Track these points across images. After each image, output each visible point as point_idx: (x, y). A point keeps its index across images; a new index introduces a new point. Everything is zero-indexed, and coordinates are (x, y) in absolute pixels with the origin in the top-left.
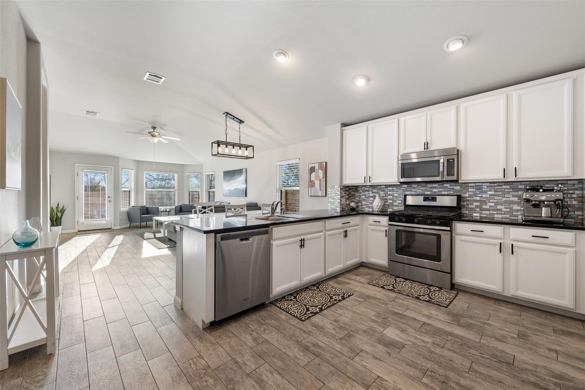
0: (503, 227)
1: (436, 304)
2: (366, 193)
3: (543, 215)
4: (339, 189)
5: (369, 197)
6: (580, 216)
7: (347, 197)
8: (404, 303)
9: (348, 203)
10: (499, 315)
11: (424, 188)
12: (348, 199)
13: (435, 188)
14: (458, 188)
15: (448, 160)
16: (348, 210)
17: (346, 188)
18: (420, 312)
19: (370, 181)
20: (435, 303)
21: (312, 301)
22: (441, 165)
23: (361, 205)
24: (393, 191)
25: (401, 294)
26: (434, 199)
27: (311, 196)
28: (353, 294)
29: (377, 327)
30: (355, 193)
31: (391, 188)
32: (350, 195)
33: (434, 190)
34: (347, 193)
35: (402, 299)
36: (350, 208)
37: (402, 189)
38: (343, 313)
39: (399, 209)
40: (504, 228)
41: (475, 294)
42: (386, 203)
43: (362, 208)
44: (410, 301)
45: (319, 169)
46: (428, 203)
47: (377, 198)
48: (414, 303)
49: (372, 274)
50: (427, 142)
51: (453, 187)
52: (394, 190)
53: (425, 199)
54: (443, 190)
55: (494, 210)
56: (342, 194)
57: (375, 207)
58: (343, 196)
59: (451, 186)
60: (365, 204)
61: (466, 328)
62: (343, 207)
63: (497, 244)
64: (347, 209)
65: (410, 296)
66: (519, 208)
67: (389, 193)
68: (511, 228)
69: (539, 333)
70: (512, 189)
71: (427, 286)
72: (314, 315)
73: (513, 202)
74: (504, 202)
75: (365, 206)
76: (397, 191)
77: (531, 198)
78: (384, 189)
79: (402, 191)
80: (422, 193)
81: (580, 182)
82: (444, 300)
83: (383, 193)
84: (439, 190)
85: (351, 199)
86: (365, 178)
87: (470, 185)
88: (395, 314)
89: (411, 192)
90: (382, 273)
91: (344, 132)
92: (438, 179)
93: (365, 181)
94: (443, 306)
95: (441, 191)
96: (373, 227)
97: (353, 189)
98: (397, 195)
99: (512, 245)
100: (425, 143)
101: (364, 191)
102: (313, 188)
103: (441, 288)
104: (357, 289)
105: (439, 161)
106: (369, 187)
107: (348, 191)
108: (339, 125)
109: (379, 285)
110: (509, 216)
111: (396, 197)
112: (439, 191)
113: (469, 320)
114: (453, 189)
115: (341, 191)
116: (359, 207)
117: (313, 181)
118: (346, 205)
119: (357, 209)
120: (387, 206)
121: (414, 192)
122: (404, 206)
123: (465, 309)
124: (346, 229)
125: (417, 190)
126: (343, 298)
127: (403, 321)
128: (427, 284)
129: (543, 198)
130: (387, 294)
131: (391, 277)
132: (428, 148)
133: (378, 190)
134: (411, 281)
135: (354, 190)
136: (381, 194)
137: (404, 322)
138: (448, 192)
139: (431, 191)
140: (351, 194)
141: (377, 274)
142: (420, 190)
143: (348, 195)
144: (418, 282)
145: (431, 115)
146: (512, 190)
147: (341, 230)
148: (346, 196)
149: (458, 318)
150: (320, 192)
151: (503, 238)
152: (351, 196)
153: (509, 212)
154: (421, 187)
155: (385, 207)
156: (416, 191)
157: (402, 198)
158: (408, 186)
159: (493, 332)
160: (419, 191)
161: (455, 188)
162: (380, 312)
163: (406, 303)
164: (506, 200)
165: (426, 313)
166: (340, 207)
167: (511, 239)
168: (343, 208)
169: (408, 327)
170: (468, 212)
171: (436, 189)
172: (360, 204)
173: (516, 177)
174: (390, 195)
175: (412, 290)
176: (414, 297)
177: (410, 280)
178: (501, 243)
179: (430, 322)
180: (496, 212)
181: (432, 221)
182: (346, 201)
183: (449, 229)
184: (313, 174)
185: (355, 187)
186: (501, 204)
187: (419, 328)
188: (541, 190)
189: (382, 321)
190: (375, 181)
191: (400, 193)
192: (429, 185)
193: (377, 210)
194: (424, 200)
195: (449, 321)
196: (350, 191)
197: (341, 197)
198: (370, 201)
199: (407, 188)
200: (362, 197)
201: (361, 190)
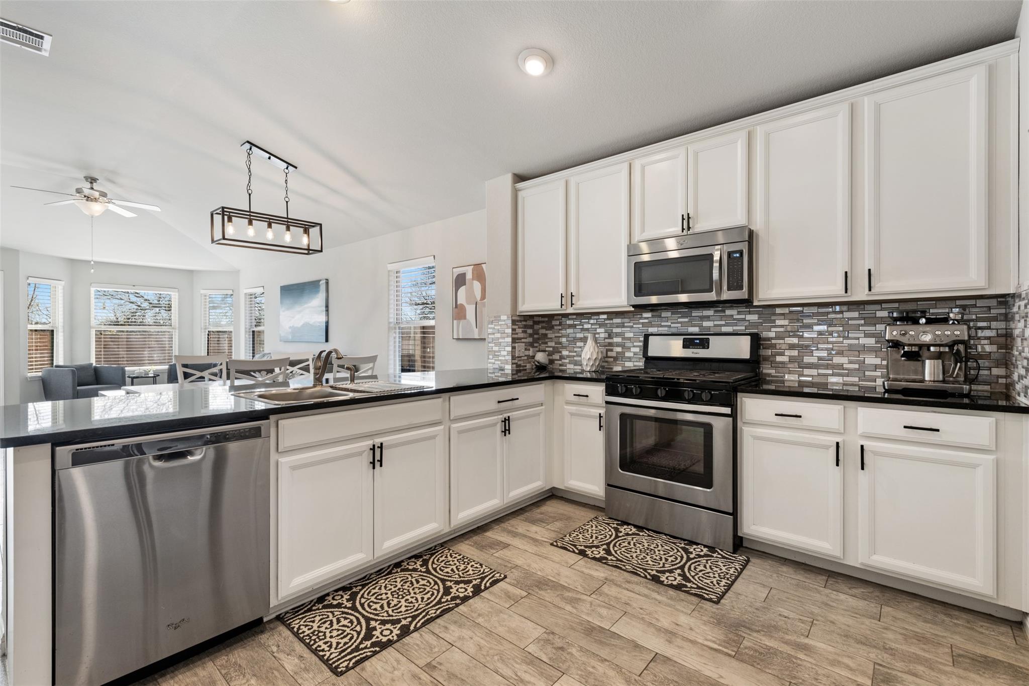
0: (842, 406)
1: (696, 595)
2: (569, 331)
3: (927, 378)
4: (510, 322)
5: (576, 340)
6: (1002, 377)
7: (531, 340)
8: (619, 596)
9: (531, 353)
10: (832, 617)
11: (686, 320)
12: (531, 345)
13: (708, 318)
14: (753, 318)
15: (730, 254)
16: (532, 369)
17: (526, 321)
18: (654, 621)
19: (572, 304)
20: (693, 591)
21: (393, 604)
22: (716, 265)
23: (558, 358)
24: (624, 327)
25: (621, 568)
26: (704, 344)
27: (458, 339)
28: (505, 577)
29: (532, 680)
30: (547, 332)
31: (618, 321)
32: (536, 336)
33: (706, 324)
34: (530, 331)
35: (616, 585)
36: (536, 365)
37: (641, 321)
38: (461, 638)
39: (634, 366)
40: (844, 407)
41: (785, 561)
42: (609, 353)
43: (561, 365)
44: (637, 588)
45: (473, 279)
46: (693, 353)
47: (590, 342)
48: (646, 596)
49: (569, 518)
50: (688, 214)
51: (743, 316)
52: (626, 324)
53: (687, 344)
54: (723, 323)
55: (827, 367)
56: (517, 334)
57: (585, 363)
58: (520, 339)
59: (739, 313)
60: (568, 356)
61: (753, 665)
62: (519, 363)
63: (831, 446)
64: (528, 366)
65: (639, 575)
66: (878, 361)
67: (615, 330)
68: (859, 408)
69: (920, 669)
70: (864, 319)
71: (683, 545)
72: (379, 652)
73: (864, 349)
74: (847, 348)
75: (567, 361)
76: (632, 327)
77: (904, 340)
78: (606, 321)
79: (641, 326)
80: (683, 330)
81: (1000, 303)
82: (715, 583)
83: (602, 330)
84: (716, 323)
85: (540, 345)
86: (562, 297)
87: (778, 311)
88: (591, 631)
89: (658, 329)
90: (591, 514)
91: (521, 194)
92: (712, 296)
93: (562, 305)
94: (710, 600)
95: (720, 326)
96: (573, 408)
97: (543, 322)
98: (631, 335)
99: (862, 447)
100: (683, 215)
101: (566, 326)
102: (462, 322)
103: (712, 549)
104: (519, 562)
105: (711, 256)
106: (576, 319)
107: (531, 327)
108: (509, 178)
109: (575, 546)
110: (856, 379)
111: (629, 339)
112: (715, 326)
113: (763, 638)
114: (744, 320)
115: (514, 327)
116: (556, 362)
117: (462, 305)
118: (526, 358)
119: (551, 366)
120: (612, 359)
121: (666, 329)
122: (644, 359)
123: (758, 605)
124: (506, 415)
125: (672, 323)
126: (477, 591)
127: (604, 653)
128: (684, 540)
129: (927, 338)
130: (587, 571)
131: (608, 524)
132: (689, 228)
133: (592, 324)
134: (651, 533)
135: (544, 325)
136: (599, 333)
137: (606, 658)
138: (735, 328)
139: (700, 326)
140: (538, 334)
141: (582, 515)
142: (678, 323)
143: (531, 335)
144: (666, 535)
145: (696, 154)
146: (862, 322)
147: (496, 417)
148: (526, 338)
149: (737, 635)
150: (477, 330)
151: (843, 431)
152: (539, 339)
153: (858, 370)
154: (679, 318)
155: (607, 362)
156: (669, 327)
157: (640, 341)
158: (655, 314)
159: (817, 674)
160: (676, 327)
161: (749, 317)
162: (557, 630)
163: (625, 595)
164: (850, 345)
165: (665, 623)
166: (513, 364)
167: (858, 433)
168: (518, 366)
169: (611, 673)
170: (774, 371)
171: (710, 321)
172: (556, 356)
173: (870, 290)
174: (617, 335)
175: (648, 558)
176: (648, 577)
177: (648, 530)
178: (838, 443)
179: (669, 651)
180: (830, 372)
181: (694, 393)
182: (526, 349)
183: (730, 413)
184: (462, 291)
185: (546, 319)
186: (840, 353)
187: (640, 676)
188: (923, 321)
189: (550, 659)
190: (584, 303)
191: (637, 330)
192: (696, 313)
193: (588, 369)
194: (684, 347)
195: (716, 646)
196: (536, 327)
197: (514, 340)
198: (575, 349)
199: (651, 319)
200: (561, 340)
201: (559, 325)
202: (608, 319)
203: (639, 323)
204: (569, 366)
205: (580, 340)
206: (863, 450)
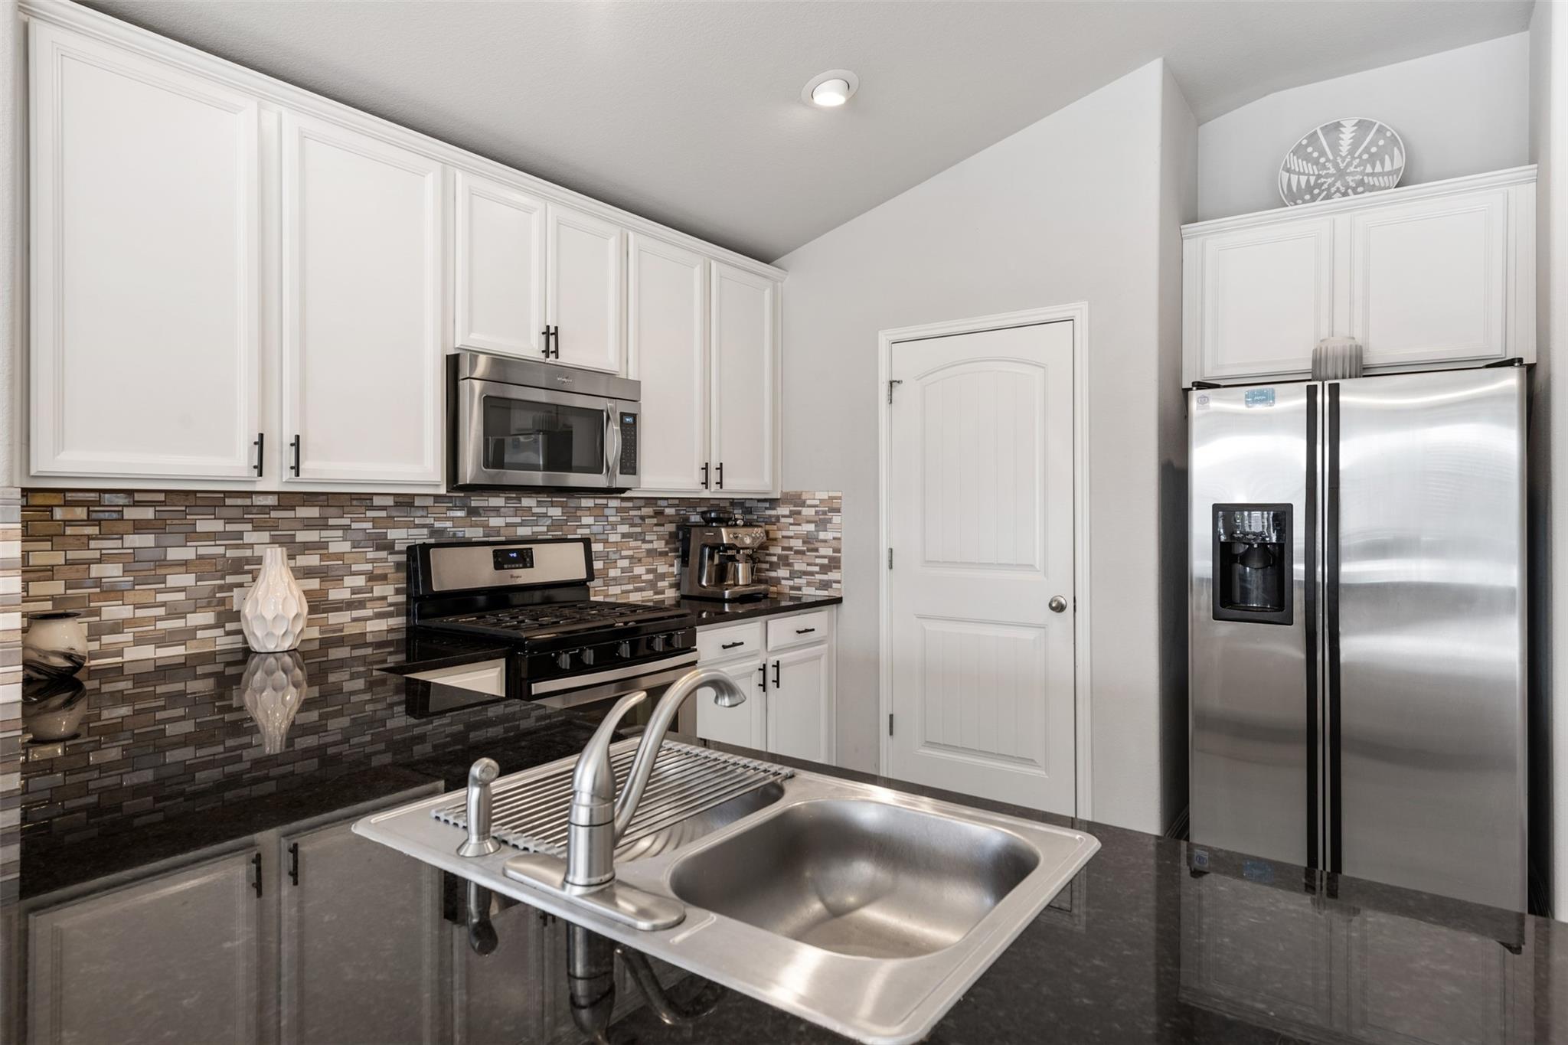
2: (134, 541)
13: (496, 511)
15: (622, 417)
24: (327, 527)
31: (313, 512)
47: (274, 573)
50: (558, 328)
52: (331, 522)
53: (501, 561)
54: (518, 520)
55: (628, 580)
60: (126, 623)
63: (754, 672)
66: (668, 568)
67: (302, 536)
73: (657, 555)
75: (127, 636)
76: (346, 528)
78: (274, 514)
79: (369, 525)
84: (510, 520)
89: (412, 532)
95: (516, 526)
98: (346, 547)
99: (777, 662)
100: (548, 327)
101: (120, 527)
105: (600, 413)
111: (340, 556)
112: (508, 525)
121: (425, 531)
132: (556, 352)
133: (229, 520)
139: (486, 526)
142: (448, 519)
151: (766, 650)
154: (449, 509)
164: (648, 551)
167: (774, 649)
178: (763, 665)
191: (360, 536)
194: (498, 566)
198: (161, 598)
199: (393, 514)
200: (96, 571)
201: (89, 521)
202: (278, 507)
203: (365, 520)
204: (132, 653)
205: (183, 569)
206: (777, 666)
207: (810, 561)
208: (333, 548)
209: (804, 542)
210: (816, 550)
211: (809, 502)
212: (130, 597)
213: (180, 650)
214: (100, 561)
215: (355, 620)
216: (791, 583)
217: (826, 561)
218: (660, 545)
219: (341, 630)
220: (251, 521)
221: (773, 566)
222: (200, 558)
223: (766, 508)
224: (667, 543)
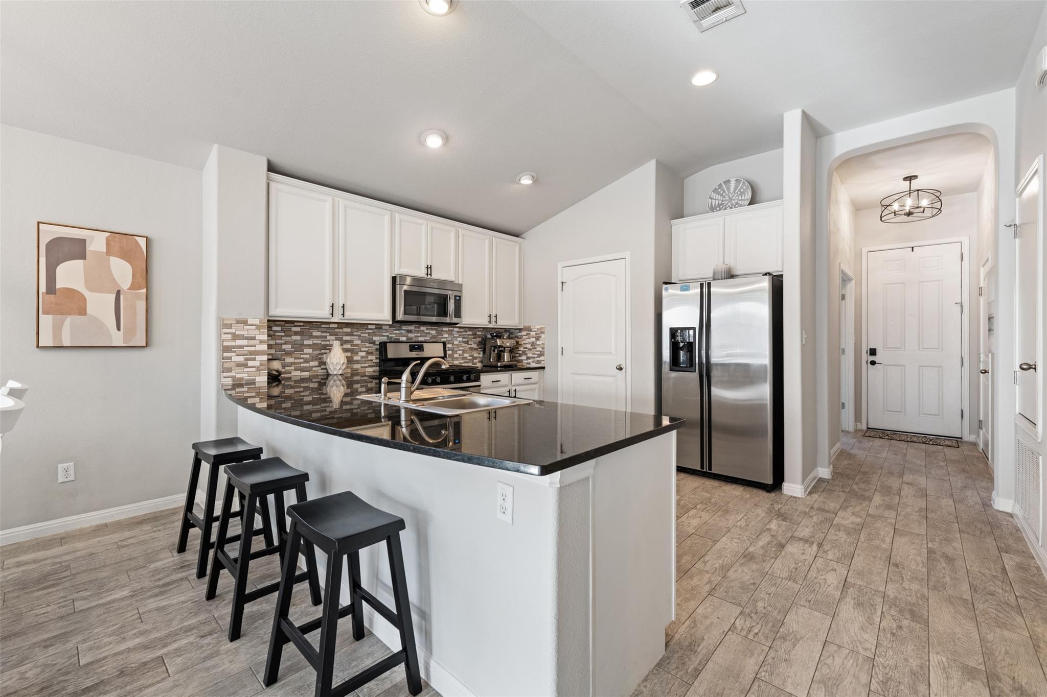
2: (294, 337)
3: (506, 360)
11: (399, 332)
13: (411, 331)
15: (455, 297)
24: (353, 335)
26: (421, 348)
27: (58, 347)
31: (348, 330)
33: (411, 335)
45: (107, 253)
46: (416, 354)
47: (336, 349)
50: (431, 266)
51: (429, 331)
52: (354, 333)
53: (412, 348)
54: (420, 335)
57: (331, 367)
59: (427, 329)
60: (292, 364)
67: (345, 338)
75: (292, 368)
76: (359, 336)
78: (336, 330)
79: (367, 335)
89: (381, 338)
95: (418, 336)
98: (359, 342)
100: (427, 265)
101: (290, 333)
102: (71, 319)
105: (447, 296)
106: (303, 326)
111: (357, 345)
112: (415, 336)
114: (429, 333)
117: (69, 290)
121: (386, 338)
125: (389, 334)
132: (431, 274)
133: (322, 332)
138: (425, 338)
139: (407, 336)
142: (394, 334)
145: (432, 229)
150: (121, 331)
154: (394, 330)
160: (394, 337)
164: (470, 348)
167: (512, 385)
173: (497, 323)
184: (71, 268)
188: (505, 337)
190: (353, 315)
191: (364, 339)
193: (335, 373)
194: (410, 350)
198: (302, 356)
199: (375, 331)
200: (284, 347)
201: (282, 331)
202: (338, 328)
203: (365, 332)
204: (294, 373)
205: (308, 347)
206: (515, 391)
207: (534, 353)
208: (355, 342)
209: (531, 346)
210: (536, 349)
211: (533, 330)
212: (293, 355)
213: (308, 373)
214: (285, 344)
215: (362, 367)
216: (527, 361)
217: (539, 353)
218: (475, 346)
219: (357, 370)
220: (329, 332)
221: (520, 355)
222: (314, 344)
223: (518, 332)
224: (478, 345)
